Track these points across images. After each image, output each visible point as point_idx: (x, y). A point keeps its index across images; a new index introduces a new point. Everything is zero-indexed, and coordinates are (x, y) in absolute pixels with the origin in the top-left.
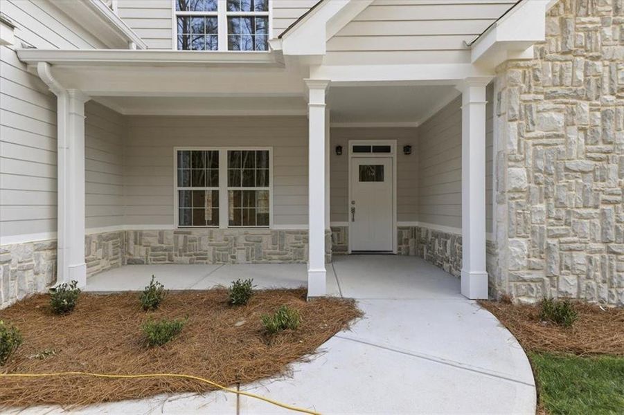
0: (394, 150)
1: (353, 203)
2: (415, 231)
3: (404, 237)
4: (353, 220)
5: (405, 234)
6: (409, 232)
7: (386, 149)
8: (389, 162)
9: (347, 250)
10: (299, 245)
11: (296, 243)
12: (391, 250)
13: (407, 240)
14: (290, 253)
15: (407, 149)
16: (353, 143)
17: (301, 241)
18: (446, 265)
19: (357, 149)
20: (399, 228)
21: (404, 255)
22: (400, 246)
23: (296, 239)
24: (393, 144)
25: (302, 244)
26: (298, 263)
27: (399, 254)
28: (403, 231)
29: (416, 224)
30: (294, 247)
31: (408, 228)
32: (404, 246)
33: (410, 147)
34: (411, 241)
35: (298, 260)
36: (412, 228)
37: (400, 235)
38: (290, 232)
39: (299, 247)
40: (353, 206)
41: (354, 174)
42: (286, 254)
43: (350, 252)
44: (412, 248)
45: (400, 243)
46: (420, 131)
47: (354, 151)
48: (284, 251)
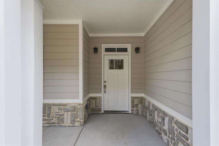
0: (129, 50)
1: (105, 82)
2: (142, 100)
3: (135, 103)
4: (105, 92)
5: (136, 102)
6: (138, 100)
7: (125, 50)
8: (127, 58)
9: (101, 111)
10: (61, 113)
11: (59, 112)
12: (128, 110)
13: (137, 105)
14: (54, 119)
15: (137, 50)
16: (104, 46)
17: (63, 111)
18: (165, 138)
19: (107, 50)
20: (132, 98)
21: (135, 114)
22: (133, 109)
23: (59, 110)
24: (129, 46)
25: (63, 113)
26: (60, 126)
27: (132, 113)
28: (135, 99)
29: (143, 95)
30: (57, 115)
31: (138, 98)
32: (135, 109)
33: (139, 48)
34: (140, 106)
35: (60, 124)
36: (140, 98)
37: (133, 102)
38: (55, 105)
39: (61, 115)
40: (105, 84)
41: (106, 65)
42: (52, 120)
43: (103, 112)
44: (140, 110)
45: (133, 107)
46: (145, 39)
47: (106, 51)
48: (51, 118)
